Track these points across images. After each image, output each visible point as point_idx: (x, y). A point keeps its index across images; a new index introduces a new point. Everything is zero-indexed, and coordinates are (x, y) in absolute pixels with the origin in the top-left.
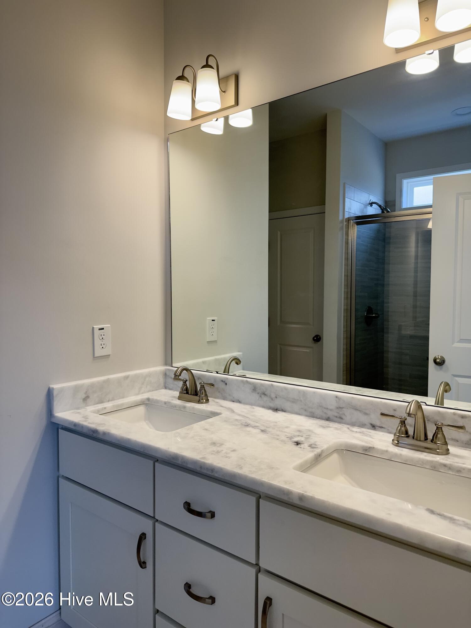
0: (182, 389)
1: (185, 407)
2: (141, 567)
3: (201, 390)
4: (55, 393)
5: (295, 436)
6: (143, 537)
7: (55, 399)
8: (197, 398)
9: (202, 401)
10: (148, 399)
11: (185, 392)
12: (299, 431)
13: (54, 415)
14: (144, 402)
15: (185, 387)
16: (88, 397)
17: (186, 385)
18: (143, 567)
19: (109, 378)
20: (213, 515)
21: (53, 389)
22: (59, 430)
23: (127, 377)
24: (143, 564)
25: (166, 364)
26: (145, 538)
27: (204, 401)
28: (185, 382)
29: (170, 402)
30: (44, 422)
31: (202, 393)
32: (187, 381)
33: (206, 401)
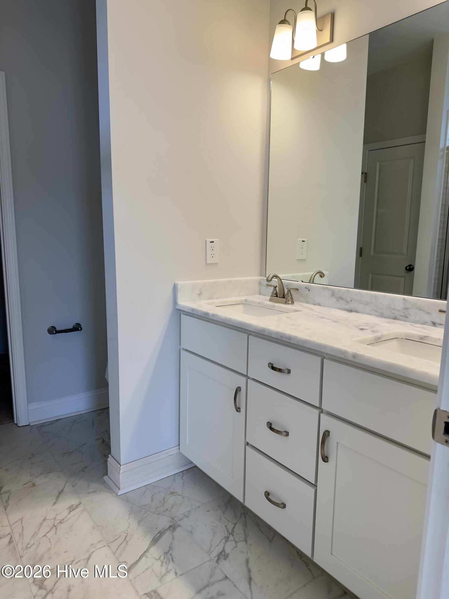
0: (273, 293)
1: (274, 306)
2: (237, 411)
3: (287, 294)
4: (179, 287)
5: (361, 326)
6: (239, 389)
7: (179, 291)
8: (284, 300)
9: (288, 302)
10: (246, 300)
11: (275, 295)
12: (367, 324)
13: (178, 303)
14: (242, 302)
15: (275, 292)
16: (201, 293)
17: (276, 290)
18: (238, 411)
19: (216, 281)
20: (289, 372)
21: (177, 284)
22: (181, 314)
23: (230, 282)
24: (238, 409)
25: (261, 275)
26: (240, 390)
27: (290, 302)
28: (275, 288)
29: (263, 303)
30: (171, 309)
31: (289, 297)
32: (277, 287)
33: (291, 302)
